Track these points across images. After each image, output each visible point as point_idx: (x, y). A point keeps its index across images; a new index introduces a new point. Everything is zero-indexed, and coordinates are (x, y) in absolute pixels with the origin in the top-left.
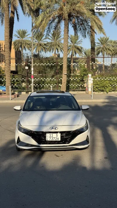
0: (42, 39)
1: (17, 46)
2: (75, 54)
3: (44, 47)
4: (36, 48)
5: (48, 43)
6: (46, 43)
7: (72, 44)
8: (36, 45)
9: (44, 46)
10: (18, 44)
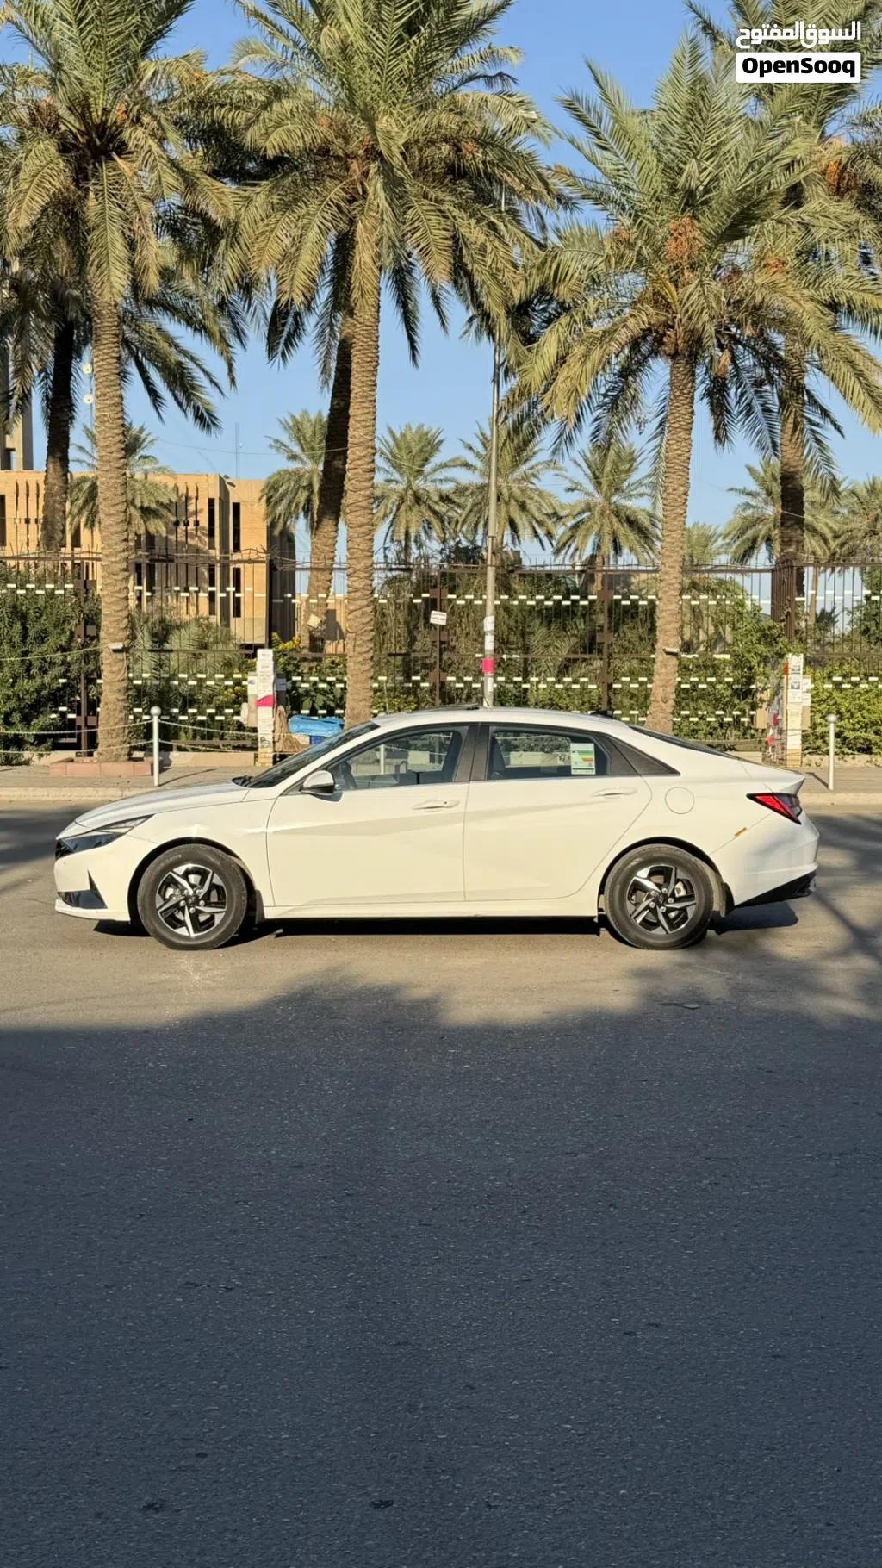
0: (427, 469)
1: (285, 502)
2: (612, 553)
3: (435, 513)
4: (391, 517)
5: (461, 491)
6: (448, 487)
7: (599, 498)
8: (394, 497)
9: (437, 508)
10: (289, 496)
